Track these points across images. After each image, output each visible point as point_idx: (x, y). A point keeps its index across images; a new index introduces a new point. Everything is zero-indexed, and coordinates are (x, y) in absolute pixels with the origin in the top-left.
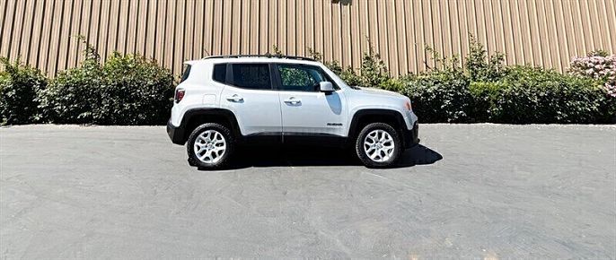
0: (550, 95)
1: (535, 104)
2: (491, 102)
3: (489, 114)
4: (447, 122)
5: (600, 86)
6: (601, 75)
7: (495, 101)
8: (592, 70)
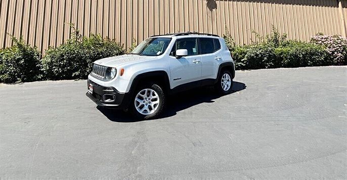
0: (307, 53)
1: (300, 58)
2: (284, 57)
3: (282, 64)
4: (265, 68)
5: (325, 49)
6: (324, 44)
7: (285, 57)
8: (321, 42)
